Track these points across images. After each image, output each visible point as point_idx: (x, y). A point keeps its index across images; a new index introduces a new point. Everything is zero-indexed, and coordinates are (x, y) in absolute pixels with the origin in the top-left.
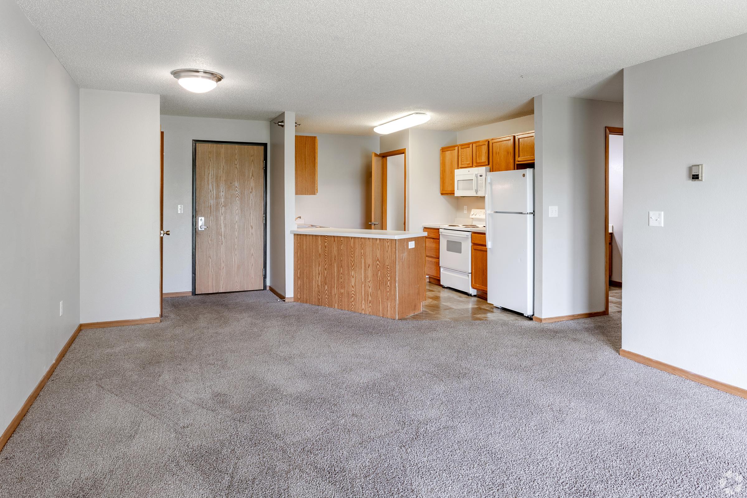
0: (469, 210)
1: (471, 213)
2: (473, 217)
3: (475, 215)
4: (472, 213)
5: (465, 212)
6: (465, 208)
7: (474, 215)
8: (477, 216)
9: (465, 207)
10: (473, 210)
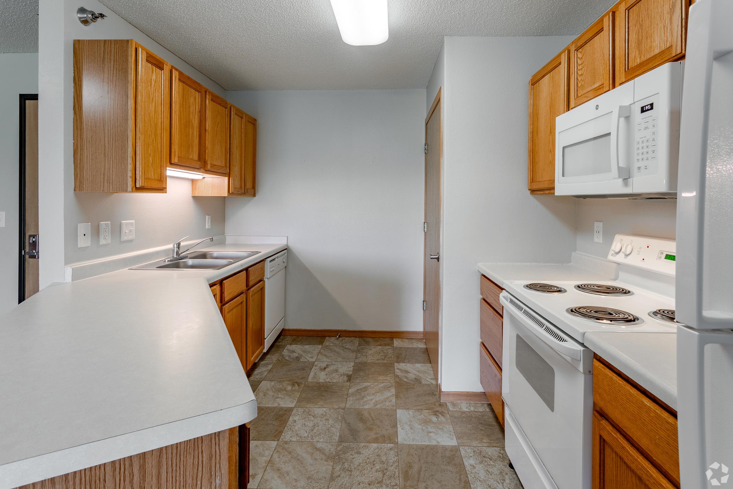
0: (609, 236)
1: (613, 247)
2: (620, 258)
3: (627, 255)
4: (616, 246)
5: (596, 240)
6: (596, 229)
7: (621, 253)
8: (634, 261)
9: (598, 226)
10: (618, 237)
